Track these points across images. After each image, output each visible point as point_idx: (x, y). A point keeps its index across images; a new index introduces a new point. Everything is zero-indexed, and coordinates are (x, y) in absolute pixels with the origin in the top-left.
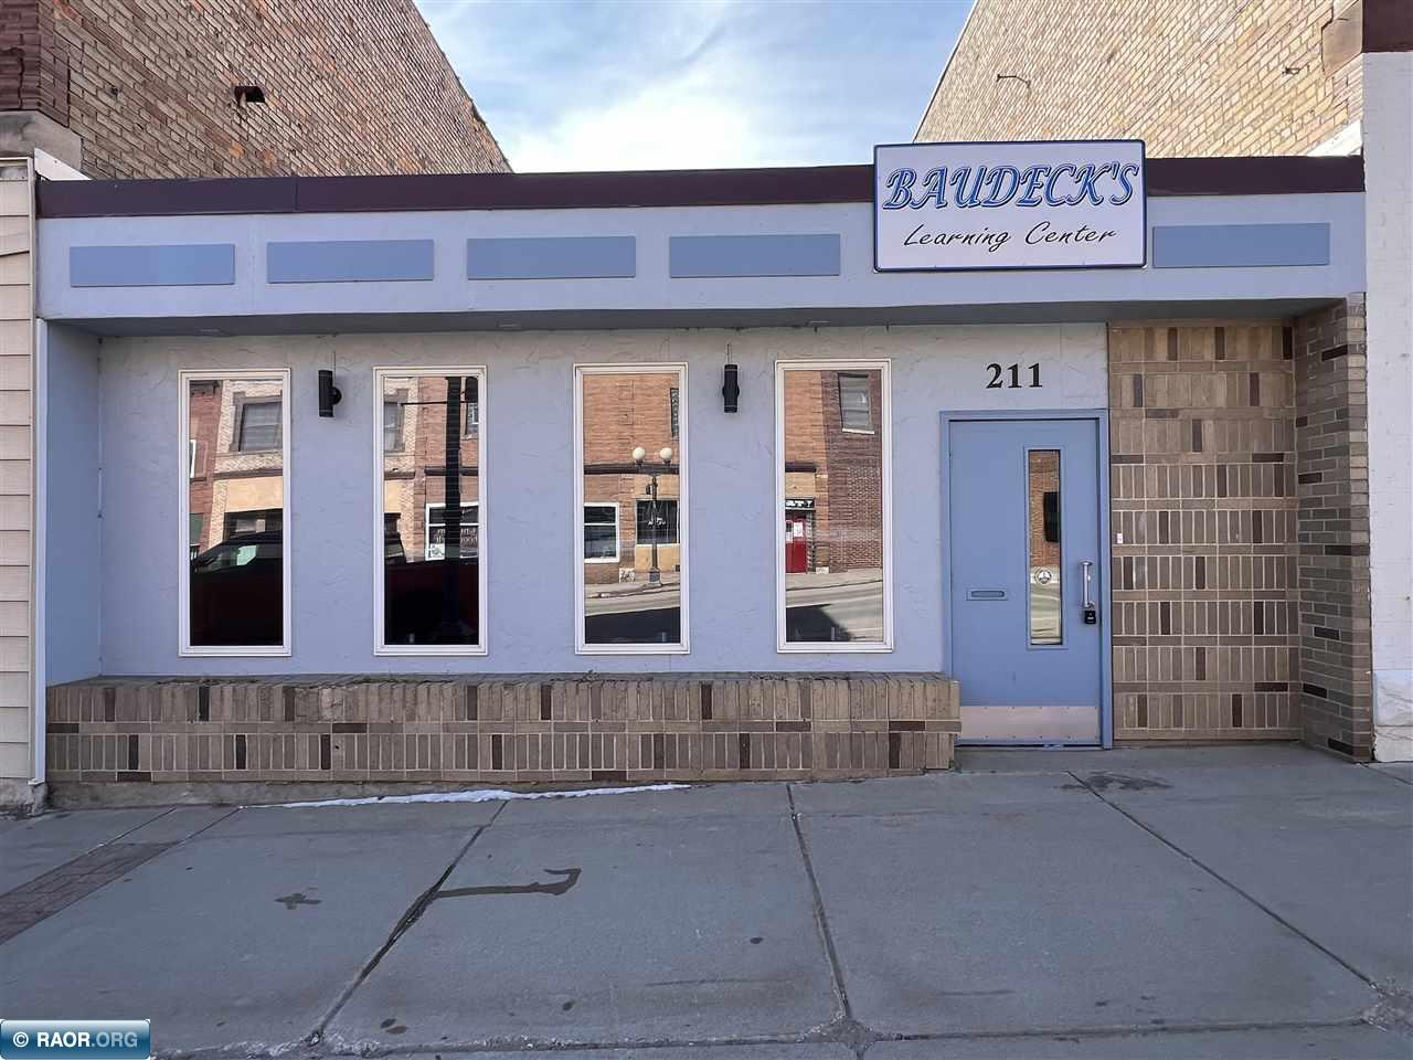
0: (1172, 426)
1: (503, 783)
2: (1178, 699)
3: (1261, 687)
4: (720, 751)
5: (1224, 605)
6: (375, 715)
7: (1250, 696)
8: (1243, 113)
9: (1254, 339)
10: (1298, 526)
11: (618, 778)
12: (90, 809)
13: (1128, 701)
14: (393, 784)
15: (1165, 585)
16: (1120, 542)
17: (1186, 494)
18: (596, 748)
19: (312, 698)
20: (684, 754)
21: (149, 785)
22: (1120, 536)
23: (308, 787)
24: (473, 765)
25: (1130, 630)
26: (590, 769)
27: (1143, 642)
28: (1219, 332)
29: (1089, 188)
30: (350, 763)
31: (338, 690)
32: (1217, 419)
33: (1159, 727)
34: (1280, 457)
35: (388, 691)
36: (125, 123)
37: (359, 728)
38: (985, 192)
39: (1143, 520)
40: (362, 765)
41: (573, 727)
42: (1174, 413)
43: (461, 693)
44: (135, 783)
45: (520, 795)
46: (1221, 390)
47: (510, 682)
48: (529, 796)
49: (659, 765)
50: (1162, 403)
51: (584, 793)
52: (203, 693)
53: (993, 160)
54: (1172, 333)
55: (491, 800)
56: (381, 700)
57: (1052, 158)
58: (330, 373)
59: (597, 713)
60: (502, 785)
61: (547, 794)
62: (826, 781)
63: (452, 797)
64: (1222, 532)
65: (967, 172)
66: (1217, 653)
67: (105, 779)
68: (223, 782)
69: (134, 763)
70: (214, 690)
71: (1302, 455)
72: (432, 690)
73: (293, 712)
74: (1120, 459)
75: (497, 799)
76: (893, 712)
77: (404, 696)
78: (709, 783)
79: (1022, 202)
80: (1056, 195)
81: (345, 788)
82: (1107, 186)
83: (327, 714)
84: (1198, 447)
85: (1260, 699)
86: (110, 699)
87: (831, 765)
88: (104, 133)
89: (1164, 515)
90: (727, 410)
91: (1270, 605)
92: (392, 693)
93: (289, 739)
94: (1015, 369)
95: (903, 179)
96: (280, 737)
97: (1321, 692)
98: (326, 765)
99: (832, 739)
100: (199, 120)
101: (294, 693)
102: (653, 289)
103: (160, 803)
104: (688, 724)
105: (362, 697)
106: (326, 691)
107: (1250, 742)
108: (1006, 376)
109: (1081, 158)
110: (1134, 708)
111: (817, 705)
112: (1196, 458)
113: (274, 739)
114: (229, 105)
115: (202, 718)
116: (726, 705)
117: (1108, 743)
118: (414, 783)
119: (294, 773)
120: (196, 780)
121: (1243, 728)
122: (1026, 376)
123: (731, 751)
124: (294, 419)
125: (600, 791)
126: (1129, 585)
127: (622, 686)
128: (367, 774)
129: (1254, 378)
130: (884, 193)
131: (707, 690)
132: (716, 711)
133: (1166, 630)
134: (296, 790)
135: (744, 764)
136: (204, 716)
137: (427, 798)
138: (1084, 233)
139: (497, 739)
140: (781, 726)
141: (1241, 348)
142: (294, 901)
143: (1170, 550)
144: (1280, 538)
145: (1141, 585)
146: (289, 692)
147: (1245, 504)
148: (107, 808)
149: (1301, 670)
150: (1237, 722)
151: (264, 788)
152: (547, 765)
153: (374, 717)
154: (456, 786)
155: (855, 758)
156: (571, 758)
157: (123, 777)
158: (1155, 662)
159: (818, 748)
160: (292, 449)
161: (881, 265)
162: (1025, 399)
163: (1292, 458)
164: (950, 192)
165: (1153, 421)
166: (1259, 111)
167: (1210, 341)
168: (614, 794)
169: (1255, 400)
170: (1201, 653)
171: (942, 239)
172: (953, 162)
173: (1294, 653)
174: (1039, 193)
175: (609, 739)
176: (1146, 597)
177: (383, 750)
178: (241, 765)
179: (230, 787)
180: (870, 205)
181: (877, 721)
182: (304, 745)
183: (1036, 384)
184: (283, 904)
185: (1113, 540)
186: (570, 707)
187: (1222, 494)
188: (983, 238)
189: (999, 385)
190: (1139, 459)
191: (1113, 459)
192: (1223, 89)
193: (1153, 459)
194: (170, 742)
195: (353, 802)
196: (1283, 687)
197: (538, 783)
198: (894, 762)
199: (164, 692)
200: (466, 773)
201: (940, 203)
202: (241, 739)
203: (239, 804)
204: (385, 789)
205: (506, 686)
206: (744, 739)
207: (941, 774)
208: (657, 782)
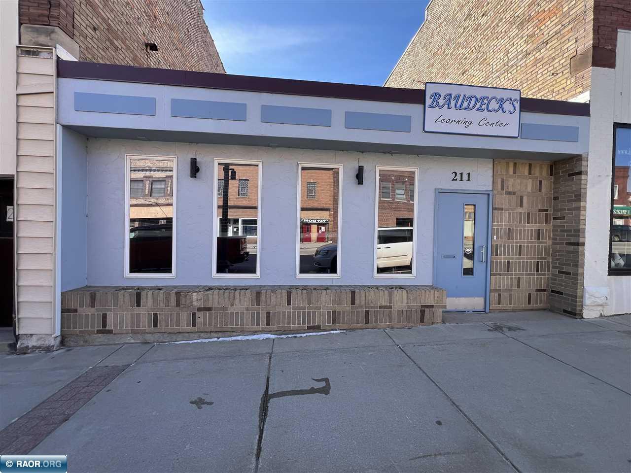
0: (513, 198)
1: (271, 331)
2: (511, 295)
3: (538, 291)
4: (358, 316)
5: (527, 262)
6: (216, 303)
7: (534, 294)
8: (528, 90)
9: (541, 168)
10: (552, 235)
11: (317, 328)
12: (82, 346)
13: (494, 296)
14: (223, 332)
15: (508, 255)
16: (495, 239)
17: (517, 222)
18: (309, 316)
19: (188, 297)
20: (344, 319)
21: (112, 335)
22: (495, 237)
23: (187, 335)
24: (258, 324)
25: (496, 271)
26: (307, 325)
27: (500, 275)
28: (530, 165)
29: (501, 107)
30: (205, 324)
31: (200, 293)
32: (528, 196)
33: (505, 305)
34: (547, 210)
35: (223, 293)
36: (99, 45)
37: (209, 309)
38: (465, 104)
39: (503, 231)
40: (210, 325)
41: (300, 308)
42: (514, 193)
43: (253, 294)
44: (105, 334)
45: (278, 336)
46: (529, 186)
47: (274, 289)
48: (282, 336)
49: (334, 323)
50: (510, 189)
51: (305, 335)
52: (138, 295)
53: (469, 92)
54: (515, 164)
55: (267, 339)
56: (219, 298)
57: (490, 94)
58: (196, 159)
59: (309, 303)
60: (270, 332)
61: (290, 336)
62: (397, 328)
63: (250, 338)
64: (528, 236)
65: (459, 96)
66: (524, 278)
67: (90, 333)
68: (147, 333)
69: (104, 325)
70: (143, 294)
71: (554, 210)
72: (241, 294)
73: (180, 303)
74: (496, 209)
75: (269, 338)
76: (423, 301)
77: (229, 296)
78: (353, 330)
79: (478, 110)
80: (490, 108)
81: (202, 335)
82: (507, 106)
83: (195, 303)
84: (521, 206)
85: (537, 295)
86: (93, 298)
87: (399, 322)
88: (90, 46)
89: (509, 230)
90: (359, 184)
91: (542, 262)
92: (224, 295)
93: (178, 314)
94: (461, 174)
95: (436, 96)
96: (174, 314)
97: (561, 293)
98: (194, 325)
99: (400, 312)
100: (131, 52)
101: (180, 295)
102: (337, 132)
103: (117, 343)
104: (345, 307)
105: (211, 296)
106: (195, 294)
107: (532, 310)
108: (459, 177)
109: (500, 94)
110: (496, 299)
111: (395, 298)
112: (520, 210)
113: (171, 315)
114: (143, 50)
115: (137, 306)
116: (360, 299)
117: (487, 311)
118: (232, 332)
119: (180, 329)
120: (134, 332)
121: (531, 305)
122: (465, 177)
123: (362, 316)
124: (178, 178)
125: (311, 334)
126: (497, 254)
127: (320, 291)
128: (212, 328)
129: (540, 182)
130: (428, 101)
131: (353, 293)
132: (357, 302)
133: (508, 271)
134: (180, 336)
135: (367, 322)
136: (138, 305)
137: (239, 338)
138: (499, 123)
139: (268, 313)
140: (381, 307)
141: (536, 172)
142: (199, 403)
143: (511, 242)
144: (546, 239)
145: (501, 255)
146: (178, 294)
147: (536, 227)
148: (91, 345)
149: (550, 285)
150: (529, 303)
151: (166, 335)
152: (289, 323)
153: (216, 305)
154: (251, 333)
155: (408, 318)
156: (299, 321)
157: (99, 332)
158: (503, 281)
159: (395, 315)
160: (177, 191)
161: (426, 129)
162: (464, 186)
163: (551, 211)
164: (453, 103)
165: (507, 196)
166: (537, 89)
167: (527, 168)
168: (317, 335)
169: (540, 190)
170: (519, 278)
171: (449, 121)
172: (455, 91)
173: (548, 278)
174: (484, 107)
175: (314, 313)
176: (502, 259)
177: (220, 318)
178: (155, 325)
179: (150, 335)
180: (422, 106)
181: (416, 305)
182: (185, 316)
183: (469, 180)
184: (194, 405)
185: (492, 238)
186: (299, 300)
187: (528, 223)
188: (463, 122)
189: (456, 180)
190: (502, 209)
191: (494, 209)
192: (518, 82)
193: (507, 210)
194: (122, 316)
195: (207, 341)
196: (544, 291)
197: (285, 331)
198: (422, 321)
199: (119, 294)
200: (255, 327)
201: (449, 107)
202: (155, 315)
203: (154, 342)
204: (220, 334)
205: (273, 291)
206: (367, 313)
207: (439, 325)
208: (332, 330)
